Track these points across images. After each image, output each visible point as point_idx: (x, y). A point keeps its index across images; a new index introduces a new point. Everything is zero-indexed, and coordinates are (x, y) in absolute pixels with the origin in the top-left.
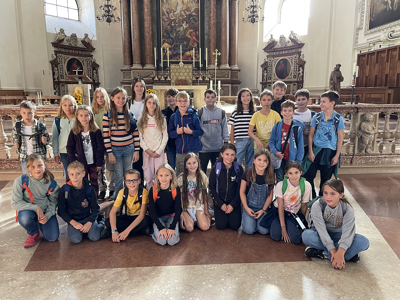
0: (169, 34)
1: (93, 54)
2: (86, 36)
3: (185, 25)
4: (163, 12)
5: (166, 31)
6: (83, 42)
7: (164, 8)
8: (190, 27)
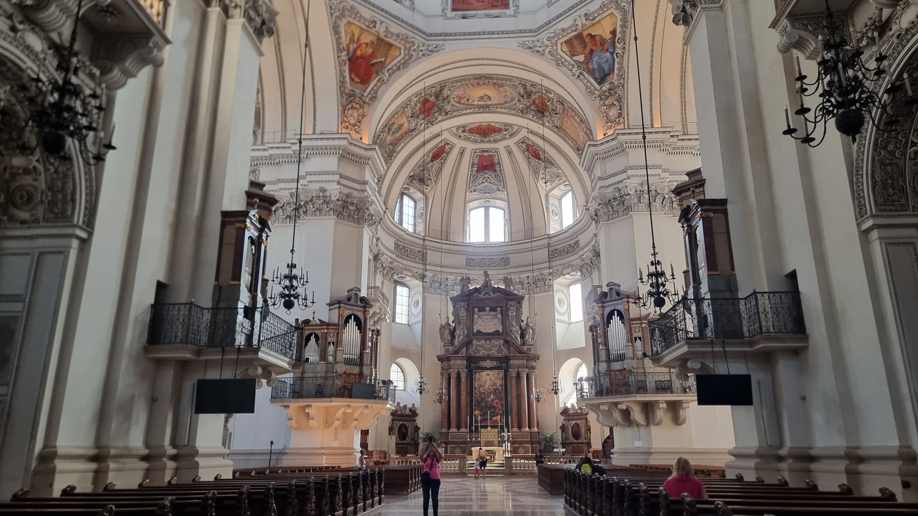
0: (479, 404)
1: (416, 418)
2: (413, 405)
3: (492, 397)
4: (475, 387)
5: (478, 402)
6: (411, 410)
7: (476, 384)
8: (496, 398)
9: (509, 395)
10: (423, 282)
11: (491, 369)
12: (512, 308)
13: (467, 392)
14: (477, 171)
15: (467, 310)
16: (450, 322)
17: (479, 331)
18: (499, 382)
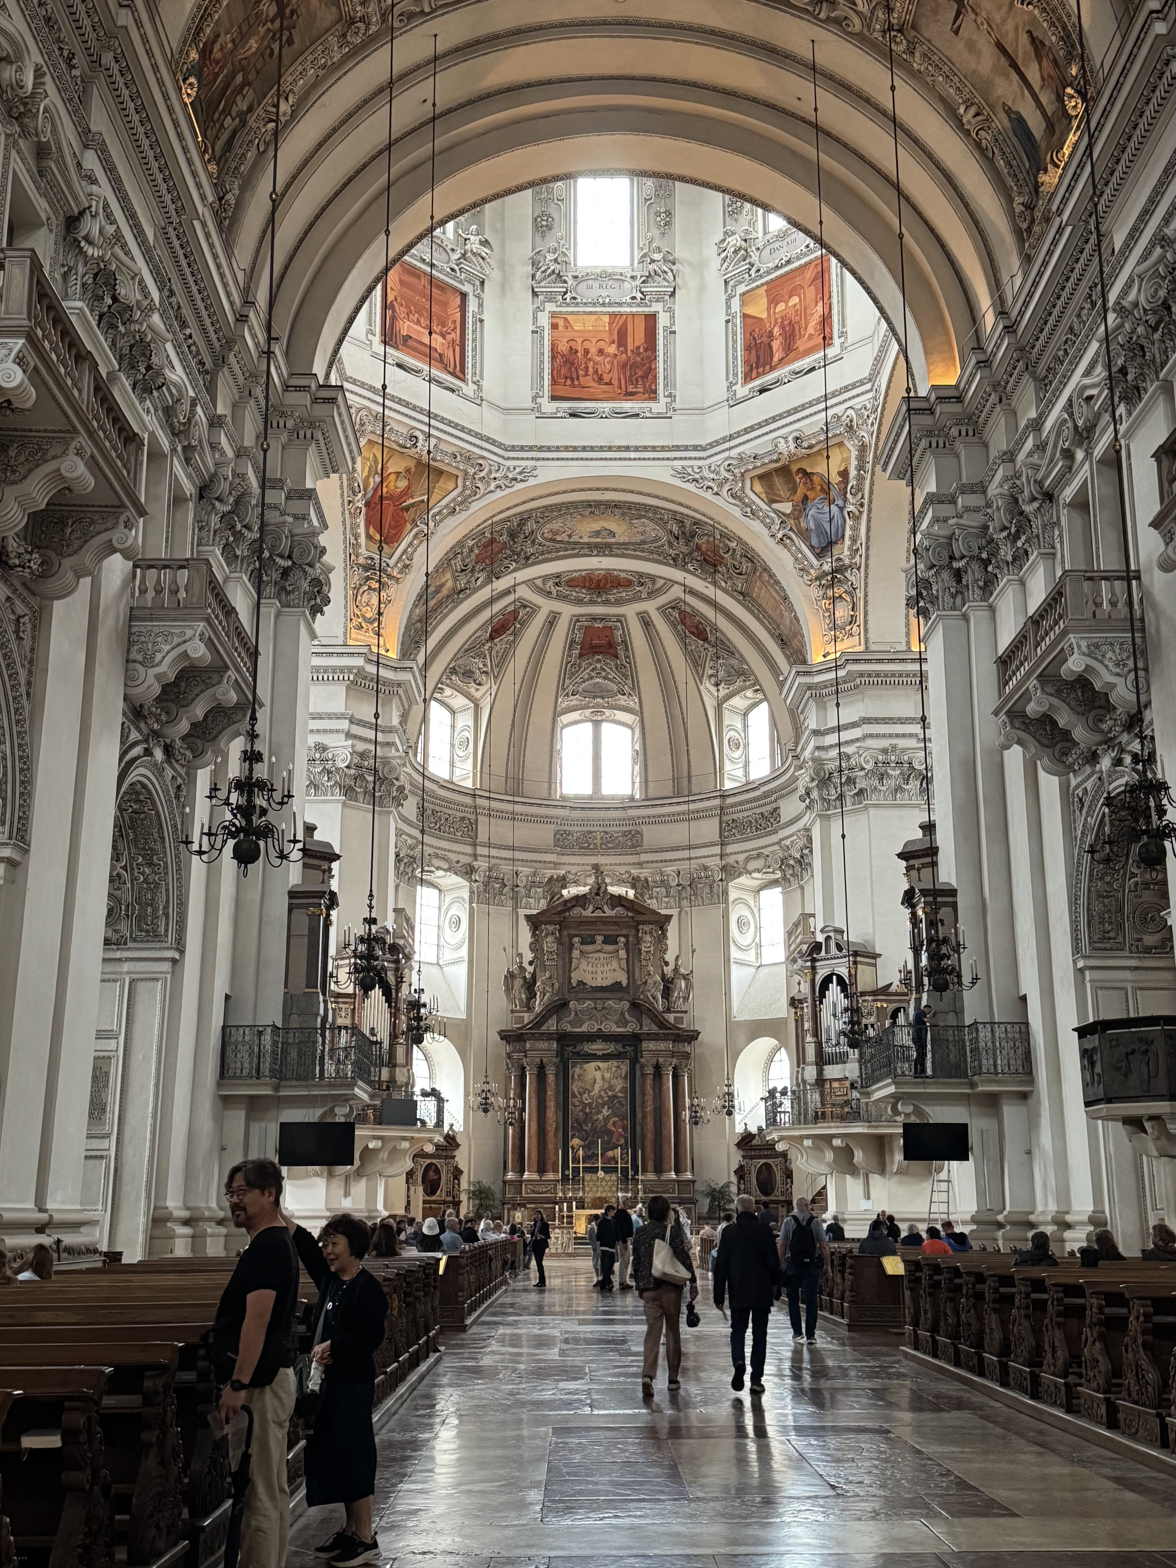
0: (580, 1125)
1: (456, 1153)
2: (451, 1125)
3: (605, 1112)
4: (573, 1093)
5: (577, 1120)
7: (575, 1087)
8: (614, 1114)
9: (638, 1109)
10: (470, 881)
11: (605, 1057)
12: (648, 938)
13: (557, 1103)
14: (581, 656)
15: (559, 941)
16: (526, 965)
17: (581, 983)
18: (619, 1084)
